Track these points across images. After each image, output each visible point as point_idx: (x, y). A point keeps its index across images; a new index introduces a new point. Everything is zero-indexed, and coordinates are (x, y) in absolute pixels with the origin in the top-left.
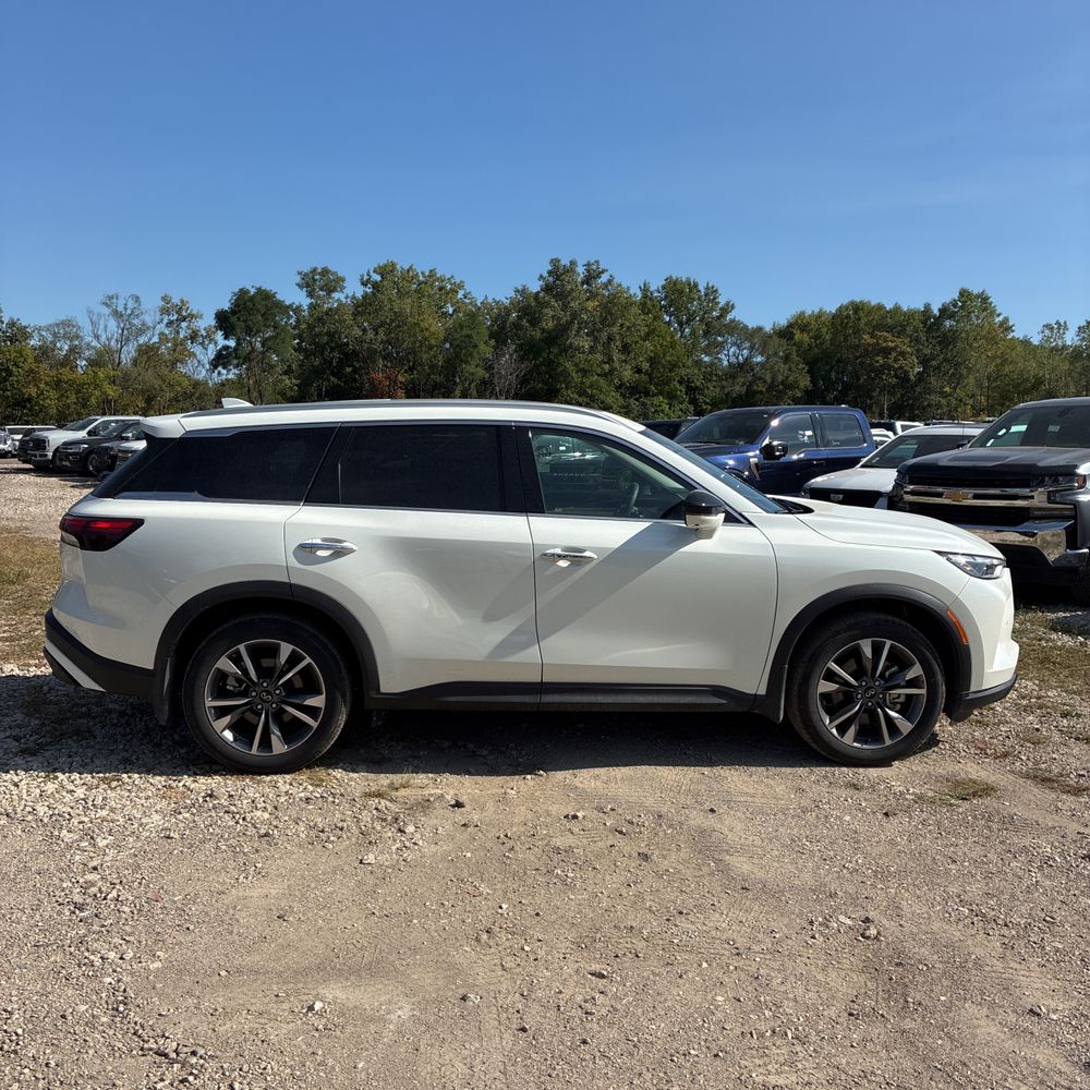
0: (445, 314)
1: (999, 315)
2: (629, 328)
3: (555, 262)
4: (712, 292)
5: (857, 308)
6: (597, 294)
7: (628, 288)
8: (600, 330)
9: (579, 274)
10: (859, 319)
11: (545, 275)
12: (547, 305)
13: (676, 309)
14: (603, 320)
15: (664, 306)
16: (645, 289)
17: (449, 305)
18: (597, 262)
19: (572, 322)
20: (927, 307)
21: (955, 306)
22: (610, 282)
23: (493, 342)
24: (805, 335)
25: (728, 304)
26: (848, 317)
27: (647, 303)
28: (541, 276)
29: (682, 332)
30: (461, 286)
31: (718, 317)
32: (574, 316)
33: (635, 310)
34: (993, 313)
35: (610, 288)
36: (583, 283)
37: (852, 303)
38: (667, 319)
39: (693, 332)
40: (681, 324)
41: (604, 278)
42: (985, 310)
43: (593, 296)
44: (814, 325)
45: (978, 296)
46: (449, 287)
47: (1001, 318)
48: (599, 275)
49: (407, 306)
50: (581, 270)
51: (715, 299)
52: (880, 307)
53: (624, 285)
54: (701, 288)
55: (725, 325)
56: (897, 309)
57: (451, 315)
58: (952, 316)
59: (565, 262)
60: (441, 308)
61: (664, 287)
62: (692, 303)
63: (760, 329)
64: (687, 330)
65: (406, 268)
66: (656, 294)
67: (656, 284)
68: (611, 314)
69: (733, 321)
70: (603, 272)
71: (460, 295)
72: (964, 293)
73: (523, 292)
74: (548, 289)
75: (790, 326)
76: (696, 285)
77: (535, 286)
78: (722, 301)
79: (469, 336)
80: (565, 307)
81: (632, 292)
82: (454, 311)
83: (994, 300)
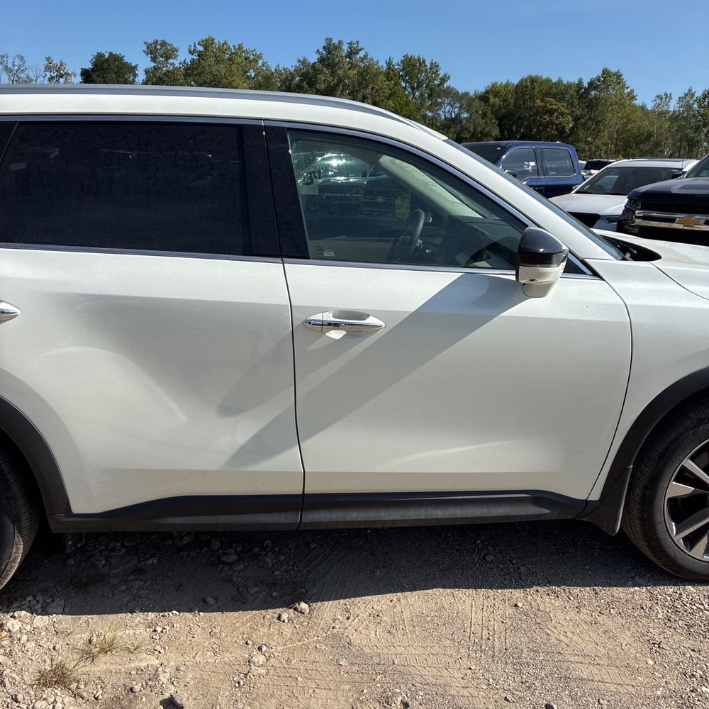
0: (249, 77)
1: (627, 88)
2: (377, 90)
3: (329, 40)
4: (435, 66)
5: (533, 80)
6: (356, 65)
7: (378, 61)
8: (357, 91)
9: (344, 50)
10: (534, 89)
11: (321, 50)
12: (320, 72)
13: (410, 78)
14: (360, 84)
15: (402, 76)
16: (389, 63)
17: (252, 71)
18: (358, 42)
19: (338, 85)
20: (580, 82)
21: (599, 80)
22: (365, 57)
24: (497, 99)
25: (445, 75)
26: (527, 87)
27: (390, 74)
28: (318, 51)
29: (414, 95)
30: (260, 57)
31: (438, 85)
32: (340, 81)
33: (382, 77)
34: (623, 86)
35: (365, 61)
36: (346, 57)
37: (530, 77)
38: (404, 85)
39: (421, 95)
40: (413, 89)
41: (361, 54)
42: (619, 84)
43: (353, 66)
44: (503, 93)
45: (615, 74)
46: (252, 57)
47: (628, 90)
48: (357, 52)
50: (345, 48)
51: (436, 71)
52: (548, 81)
53: (375, 60)
54: (428, 64)
55: (444, 91)
56: (560, 82)
57: (253, 78)
58: (596, 88)
59: (335, 41)
60: (246, 72)
61: (402, 62)
62: (421, 74)
63: (467, 94)
64: (417, 93)
65: (222, 42)
66: (397, 67)
67: (397, 59)
68: (365, 80)
69: (448, 88)
70: (361, 49)
71: (260, 62)
72: (605, 72)
73: (304, 62)
74: (322, 60)
75: (487, 92)
76: (424, 61)
77: (313, 59)
78: (441, 73)
80: (333, 74)
81: (380, 65)
82: (256, 75)
83: (625, 77)
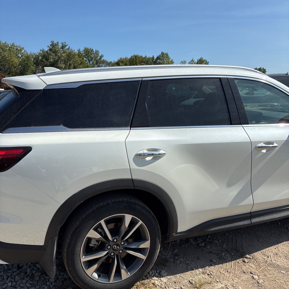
0: (19, 57)
1: (170, 59)
2: (75, 62)
3: (52, 42)
4: (97, 52)
5: (136, 57)
6: (65, 52)
7: (74, 50)
8: (67, 62)
9: (59, 46)
10: (136, 60)
11: (49, 46)
12: (50, 54)
13: (88, 56)
14: (68, 59)
15: (84, 56)
16: (79, 51)
17: (19, 54)
18: (65, 42)
19: (59, 60)
20: (153, 58)
21: (160, 56)
22: (69, 48)
23: (35, 65)
24: (123, 64)
25: (102, 55)
26: (134, 59)
27: (79, 55)
28: (48, 46)
29: (90, 63)
30: (23, 49)
31: (99, 59)
32: (59, 58)
33: (77, 56)
34: (169, 58)
35: (69, 50)
36: (61, 48)
37: (134, 55)
38: (85, 59)
39: (93, 63)
40: (89, 61)
41: (67, 47)
42: (167, 57)
43: (64, 52)
44: (125, 61)
45: (166, 54)
46: (19, 49)
47: (171, 60)
48: (65, 46)
49: (6, 54)
50: (60, 45)
51: (98, 54)
52: (141, 57)
53: (73, 49)
54: (94, 50)
55: (102, 61)
56: (146, 57)
57: (21, 57)
58: (160, 59)
59: (55, 42)
60: (17, 55)
61: (84, 50)
62: (92, 55)
63: (111, 62)
64: (91, 62)
65: (4, 42)
66: (82, 52)
67: (82, 49)
68: (70, 57)
69: (103, 60)
70: (67, 45)
71: (23, 51)
72: (162, 53)
73: (43, 51)
74: (50, 50)
75: (118, 61)
76: (93, 50)
77: (46, 49)
78: (100, 54)
79: (27, 64)
80: (56, 55)
81: (75, 51)
82: (21, 56)
83: (169, 55)
